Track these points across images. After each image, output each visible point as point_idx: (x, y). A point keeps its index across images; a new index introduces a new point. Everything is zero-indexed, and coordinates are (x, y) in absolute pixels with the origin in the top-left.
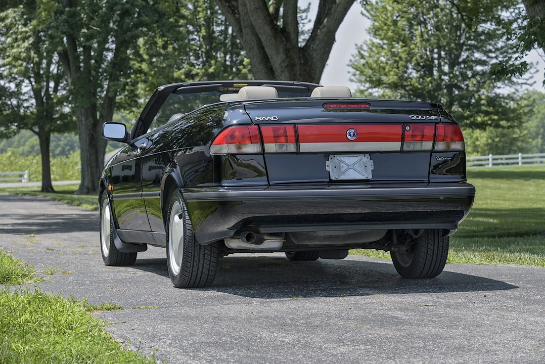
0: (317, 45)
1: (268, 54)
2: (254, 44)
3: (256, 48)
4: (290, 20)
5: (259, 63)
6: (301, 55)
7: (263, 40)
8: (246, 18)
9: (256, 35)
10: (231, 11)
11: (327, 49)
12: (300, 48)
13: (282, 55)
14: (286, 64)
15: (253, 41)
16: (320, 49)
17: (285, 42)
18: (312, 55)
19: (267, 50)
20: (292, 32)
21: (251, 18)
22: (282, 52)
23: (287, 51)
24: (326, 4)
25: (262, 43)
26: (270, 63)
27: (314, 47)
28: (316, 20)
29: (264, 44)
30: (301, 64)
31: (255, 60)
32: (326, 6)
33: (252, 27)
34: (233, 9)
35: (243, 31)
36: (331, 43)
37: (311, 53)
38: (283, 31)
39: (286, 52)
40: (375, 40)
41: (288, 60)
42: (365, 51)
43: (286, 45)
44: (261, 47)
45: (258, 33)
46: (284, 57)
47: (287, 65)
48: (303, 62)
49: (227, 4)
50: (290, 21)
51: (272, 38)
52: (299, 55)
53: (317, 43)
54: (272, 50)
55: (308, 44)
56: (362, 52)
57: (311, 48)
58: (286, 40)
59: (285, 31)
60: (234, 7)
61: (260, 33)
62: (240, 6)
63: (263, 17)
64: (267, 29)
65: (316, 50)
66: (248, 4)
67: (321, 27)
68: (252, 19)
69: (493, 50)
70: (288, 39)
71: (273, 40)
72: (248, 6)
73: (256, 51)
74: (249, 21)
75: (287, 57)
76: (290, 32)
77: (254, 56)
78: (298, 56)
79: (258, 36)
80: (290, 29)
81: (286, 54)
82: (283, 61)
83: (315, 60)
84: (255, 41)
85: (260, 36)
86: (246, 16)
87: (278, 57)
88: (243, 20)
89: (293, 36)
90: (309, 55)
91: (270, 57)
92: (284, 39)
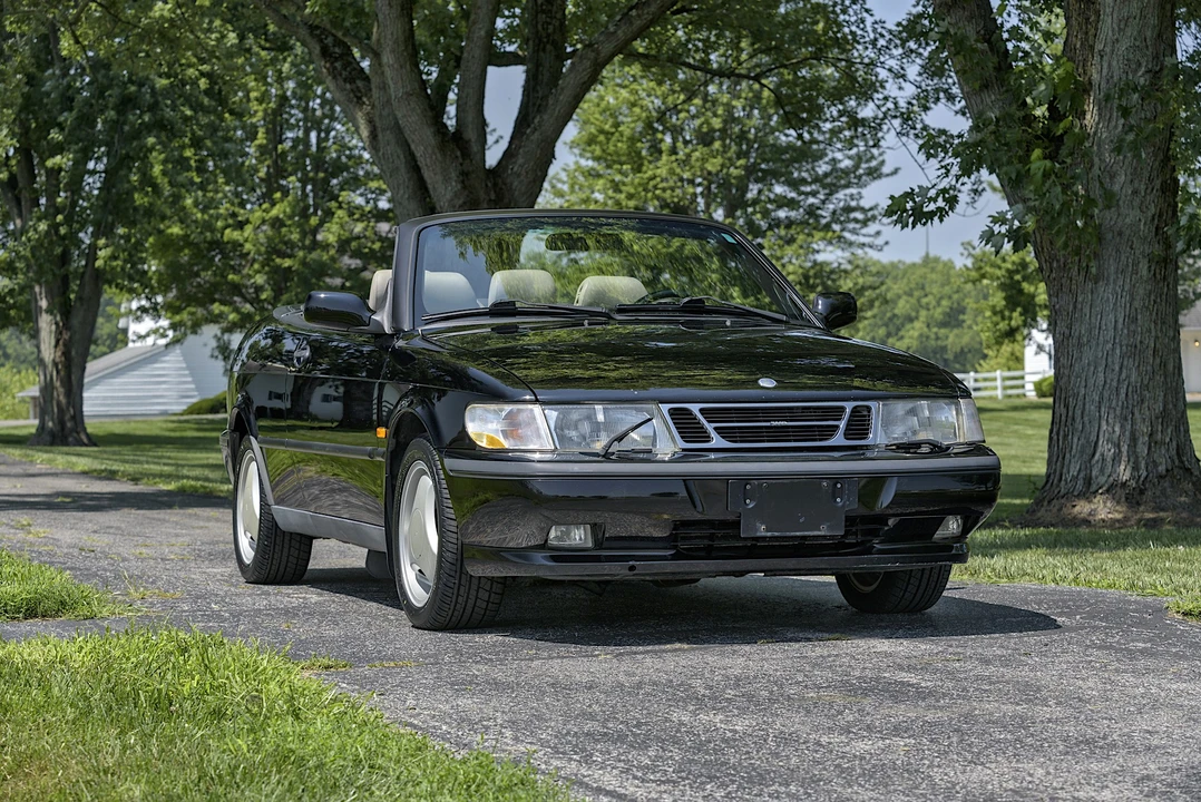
0: (521, 166)
1: (429, 181)
2: (401, 162)
3: (403, 170)
4: (470, 117)
5: (408, 199)
6: (489, 185)
7: (418, 155)
8: (385, 113)
9: (405, 146)
10: (355, 100)
11: (539, 174)
12: (489, 170)
13: (454, 184)
14: (461, 202)
15: (398, 157)
16: (527, 173)
17: (461, 160)
18: (511, 184)
19: (426, 174)
20: (473, 140)
21: (397, 113)
22: (455, 178)
23: (464, 175)
24: (539, 88)
25: (416, 161)
26: (430, 197)
27: (515, 169)
28: (518, 118)
29: (422, 162)
30: (490, 200)
31: (402, 192)
32: (537, 92)
33: (398, 130)
34: (359, 95)
35: (380, 136)
36: (546, 162)
37: (508, 181)
38: (458, 137)
39: (461, 178)
40: (583, 162)
41: (466, 192)
42: (564, 183)
43: (461, 164)
44: (415, 168)
45: (410, 141)
46: (459, 186)
47: (465, 203)
48: (493, 197)
49: (348, 86)
50: (470, 119)
51: (436, 151)
52: (487, 185)
53: (521, 161)
54: (435, 174)
55: (504, 162)
56: (559, 186)
57: (510, 171)
58: (463, 155)
59: (461, 138)
60: (360, 91)
61: (413, 141)
62: (374, 90)
63: (419, 111)
64: (428, 133)
65: (519, 176)
66: (392, 86)
67: (528, 131)
68: (399, 115)
69: (809, 180)
70: (466, 153)
71: (438, 155)
72: (392, 90)
73: (404, 174)
74: (391, 118)
75: (464, 188)
76: (470, 140)
77: (399, 185)
78: (484, 185)
79: (409, 146)
80: (470, 134)
81: (463, 182)
82: (456, 195)
83: (517, 193)
84: (402, 156)
85: (413, 147)
86: (386, 110)
87: (446, 188)
88: (381, 115)
89: (475, 148)
90: (505, 184)
91: (430, 187)
92: (459, 153)
